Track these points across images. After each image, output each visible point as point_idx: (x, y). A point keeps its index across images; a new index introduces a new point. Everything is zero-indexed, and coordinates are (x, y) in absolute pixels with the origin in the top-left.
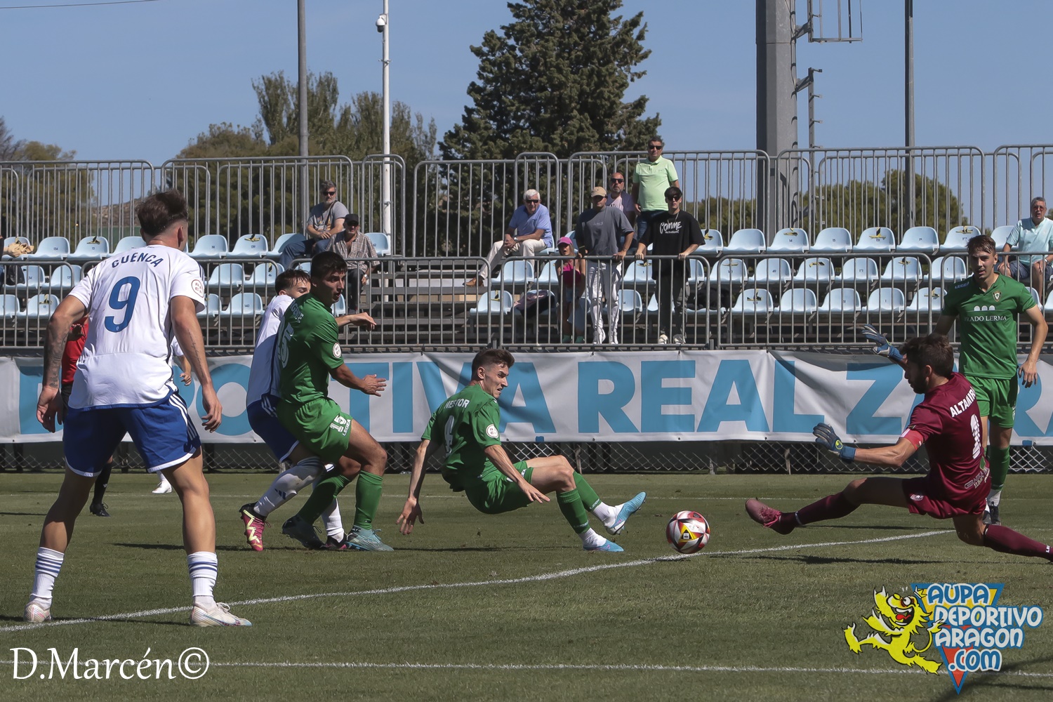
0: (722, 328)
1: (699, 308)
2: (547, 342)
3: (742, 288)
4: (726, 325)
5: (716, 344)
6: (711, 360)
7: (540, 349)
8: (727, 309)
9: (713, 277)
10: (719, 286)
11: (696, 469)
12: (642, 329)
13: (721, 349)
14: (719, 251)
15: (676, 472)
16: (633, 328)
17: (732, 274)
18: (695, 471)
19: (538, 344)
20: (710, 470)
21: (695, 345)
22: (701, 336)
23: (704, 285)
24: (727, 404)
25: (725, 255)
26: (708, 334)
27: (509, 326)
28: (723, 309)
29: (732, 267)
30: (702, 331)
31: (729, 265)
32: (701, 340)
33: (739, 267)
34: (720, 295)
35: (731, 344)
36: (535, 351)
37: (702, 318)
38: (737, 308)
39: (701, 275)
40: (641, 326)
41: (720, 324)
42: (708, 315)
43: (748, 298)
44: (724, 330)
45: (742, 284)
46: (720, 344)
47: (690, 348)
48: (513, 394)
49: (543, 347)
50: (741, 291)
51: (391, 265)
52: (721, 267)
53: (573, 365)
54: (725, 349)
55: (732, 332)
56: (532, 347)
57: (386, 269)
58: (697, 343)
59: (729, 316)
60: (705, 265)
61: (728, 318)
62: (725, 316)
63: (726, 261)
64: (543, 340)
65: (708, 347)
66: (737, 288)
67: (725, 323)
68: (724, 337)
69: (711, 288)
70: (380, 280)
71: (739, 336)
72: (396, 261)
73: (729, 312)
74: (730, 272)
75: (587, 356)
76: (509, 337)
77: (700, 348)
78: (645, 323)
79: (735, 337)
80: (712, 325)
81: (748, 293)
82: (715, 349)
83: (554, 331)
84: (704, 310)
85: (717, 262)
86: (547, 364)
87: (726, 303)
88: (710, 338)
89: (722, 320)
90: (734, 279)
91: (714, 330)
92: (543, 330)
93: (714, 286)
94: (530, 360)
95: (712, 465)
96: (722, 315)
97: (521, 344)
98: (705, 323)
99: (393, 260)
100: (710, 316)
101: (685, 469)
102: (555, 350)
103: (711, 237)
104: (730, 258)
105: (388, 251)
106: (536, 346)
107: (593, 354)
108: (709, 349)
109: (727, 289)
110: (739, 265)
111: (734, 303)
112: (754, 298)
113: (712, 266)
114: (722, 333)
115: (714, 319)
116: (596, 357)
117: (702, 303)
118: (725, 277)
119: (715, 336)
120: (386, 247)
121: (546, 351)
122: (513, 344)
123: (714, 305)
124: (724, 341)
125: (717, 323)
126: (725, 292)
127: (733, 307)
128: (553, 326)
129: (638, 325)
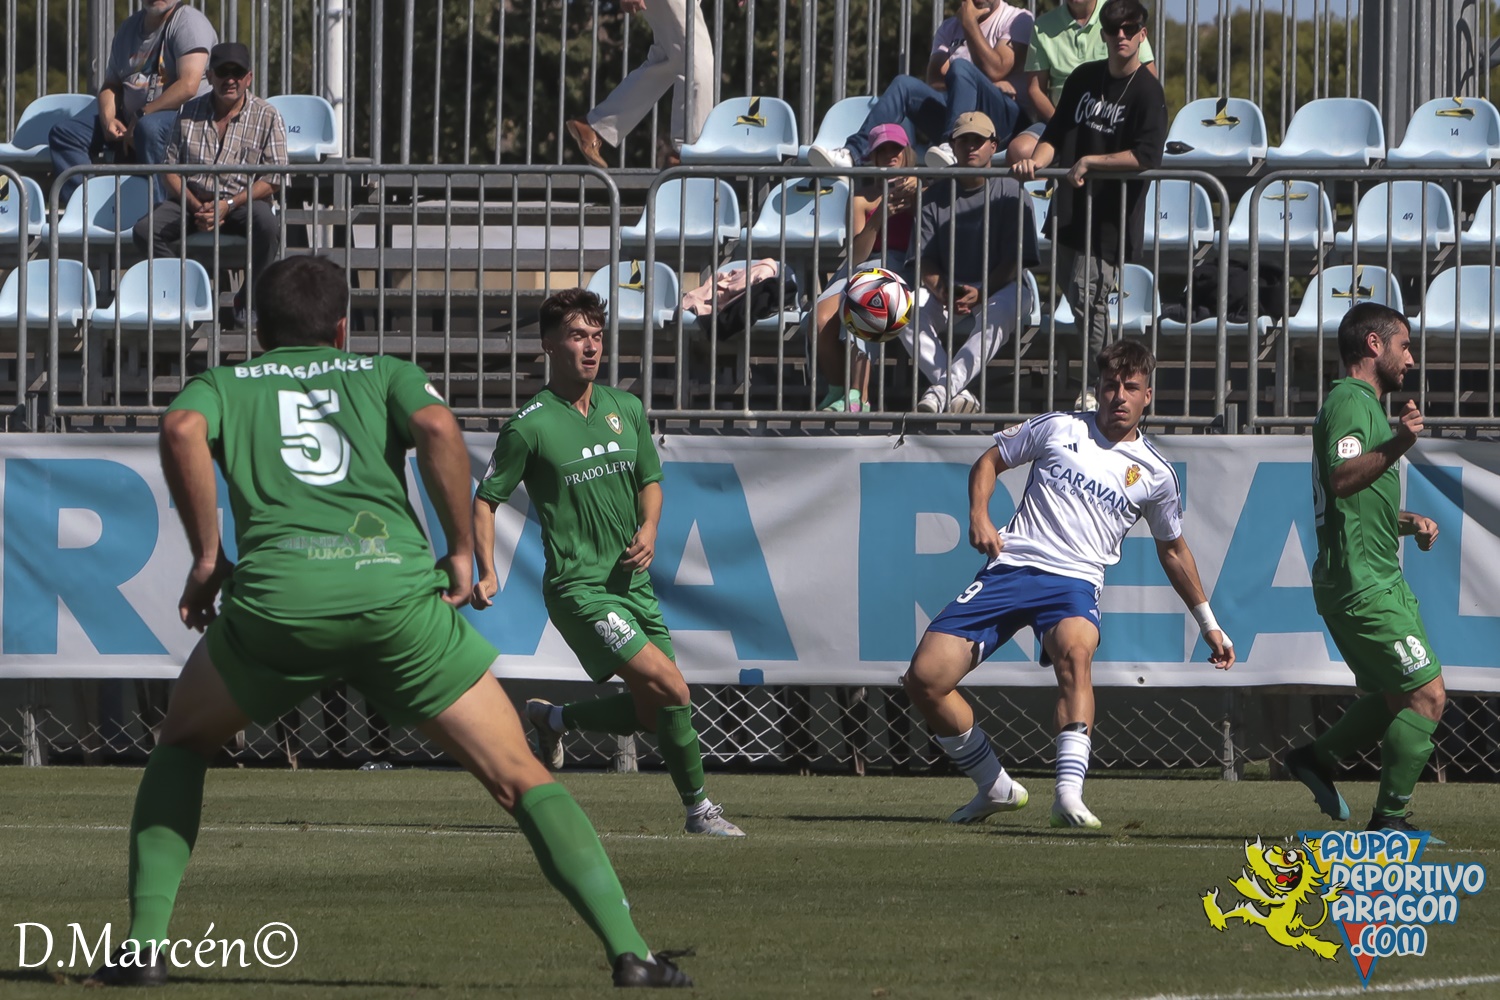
0: (1261, 371)
1: (1198, 317)
2: (775, 408)
3: (1317, 262)
4: (1272, 365)
5: (1243, 418)
6: (1229, 463)
7: (753, 425)
8: (1275, 318)
9: (1238, 231)
10: (1255, 255)
11: (1185, 764)
12: (1039, 373)
13: (1259, 432)
14: (1255, 160)
15: (1127, 772)
16: (1013, 369)
17: (1291, 223)
18: (1183, 771)
19: (748, 412)
20: (1224, 768)
21: (1186, 418)
22: (1203, 395)
23: (1213, 251)
24: (1273, 585)
25: (1270, 170)
26: (1224, 388)
27: (670, 359)
28: (1266, 321)
29: (1293, 206)
30: (1205, 380)
31: (1284, 198)
32: (1203, 406)
33: (1310, 204)
34: (1255, 280)
35: (1287, 418)
36: (741, 433)
37: (1206, 345)
38: (1304, 318)
39: (1203, 225)
40: (1037, 365)
41: (1255, 361)
42: (1223, 335)
43: (1335, 291)
44: (1267, 379)
45: (1317, 252)
46: (1255, 417)
47: (1170, 428)
48: (678, 549)
49: (762, 420)
50: (1315, 269)
51: (342, 187)
52: (1263, 204)
53: (846, 472)
54: (1268, 432)
55: (1290, 386)
56: (729, 421)
57: (327, 198)
58: (1191, 414)
59: (1279, 339)
60: (1215, 197)
61: (1277, 344)
62: (1270, 340)
63: (1275, 188)
64: (762, 400)
65: (1220, 427)
66: (1305, 262)
67: (1271, 358)
68: (1268, 398)
69: (1231, 262)
70: (309, 228)
71: (1308, 396)
72: (355, 175)
73: (1282, 329)
74: (1286, 217)
75: (884, 448)
76: (668, 392)
77: (1198, 429)
78: (1046, 357)
79: (1296, 398)
80: (1235, 365)
81: (1335, 277)
82: (1240, 432)
83: (794, 377)
84: (1211, 321)
85: (1252, 189)
86: (774, 468)
87: (1272, 305)
88: (1228, 401)
89: (1261, 349)
90: (1295, 236)
91: (1239, 379)
92: (764, 374)
93: (1240, 256)
94: (726, 457)
95: (1230, 755)
96: (1262, 338)
97: (702, 412)
98: (1215, 358)
99: (349, 173)
100: (1229, 338)
101: (1155, 765)
102: (795, 429)
103: (1232, 120)
104: (1286, 179)
105: (336, 147)
106: (743, 418)
107: (901, 441)
108: (1224, 432)
109: (1276, 264)
110: (1311, 200)
111: (1297, 303)
112: (1351, 291)
113: (1235, 199)
114: (1261, 387)
115: (1238, 346)
116: (911, 450)
117: (1206, 302)
118: (1271, 231)
119: (1240, 394)
120: (327, 135)
121: (771, 433)
122: (679, 411)
123: (1238, 309)
124: (1266, 408)
125: (1247, 358)
126: (1271, 274)
127: (1293, 314)
128: (790, 360)
129: (1029, 363)
